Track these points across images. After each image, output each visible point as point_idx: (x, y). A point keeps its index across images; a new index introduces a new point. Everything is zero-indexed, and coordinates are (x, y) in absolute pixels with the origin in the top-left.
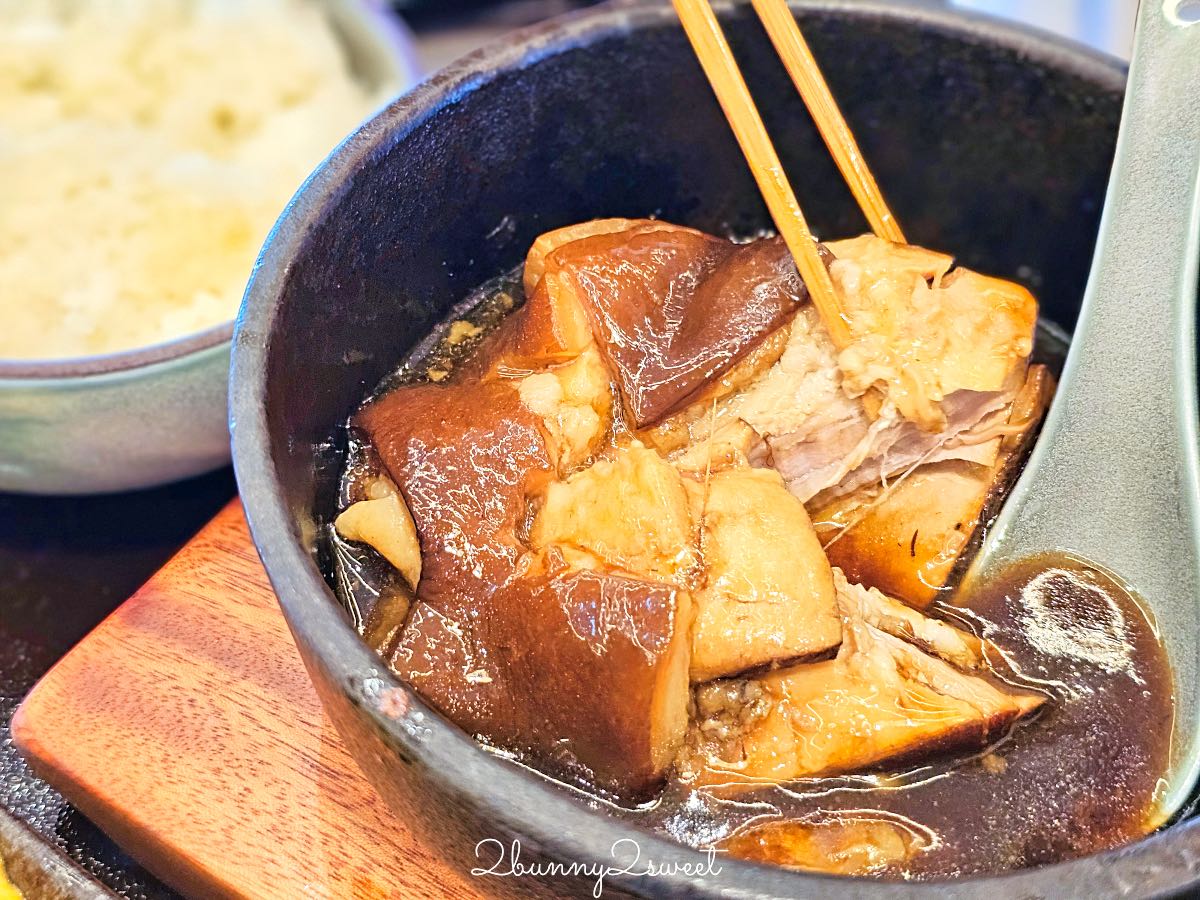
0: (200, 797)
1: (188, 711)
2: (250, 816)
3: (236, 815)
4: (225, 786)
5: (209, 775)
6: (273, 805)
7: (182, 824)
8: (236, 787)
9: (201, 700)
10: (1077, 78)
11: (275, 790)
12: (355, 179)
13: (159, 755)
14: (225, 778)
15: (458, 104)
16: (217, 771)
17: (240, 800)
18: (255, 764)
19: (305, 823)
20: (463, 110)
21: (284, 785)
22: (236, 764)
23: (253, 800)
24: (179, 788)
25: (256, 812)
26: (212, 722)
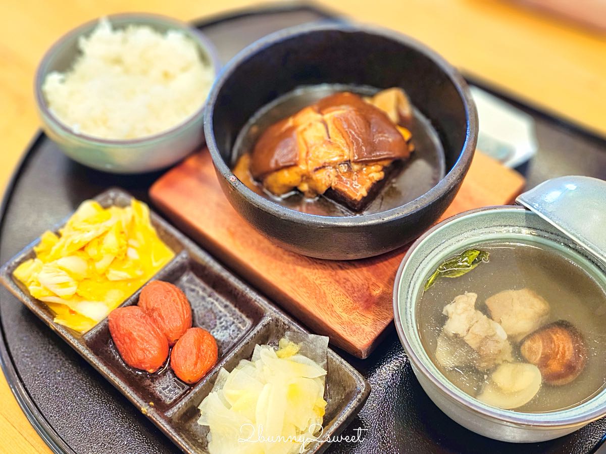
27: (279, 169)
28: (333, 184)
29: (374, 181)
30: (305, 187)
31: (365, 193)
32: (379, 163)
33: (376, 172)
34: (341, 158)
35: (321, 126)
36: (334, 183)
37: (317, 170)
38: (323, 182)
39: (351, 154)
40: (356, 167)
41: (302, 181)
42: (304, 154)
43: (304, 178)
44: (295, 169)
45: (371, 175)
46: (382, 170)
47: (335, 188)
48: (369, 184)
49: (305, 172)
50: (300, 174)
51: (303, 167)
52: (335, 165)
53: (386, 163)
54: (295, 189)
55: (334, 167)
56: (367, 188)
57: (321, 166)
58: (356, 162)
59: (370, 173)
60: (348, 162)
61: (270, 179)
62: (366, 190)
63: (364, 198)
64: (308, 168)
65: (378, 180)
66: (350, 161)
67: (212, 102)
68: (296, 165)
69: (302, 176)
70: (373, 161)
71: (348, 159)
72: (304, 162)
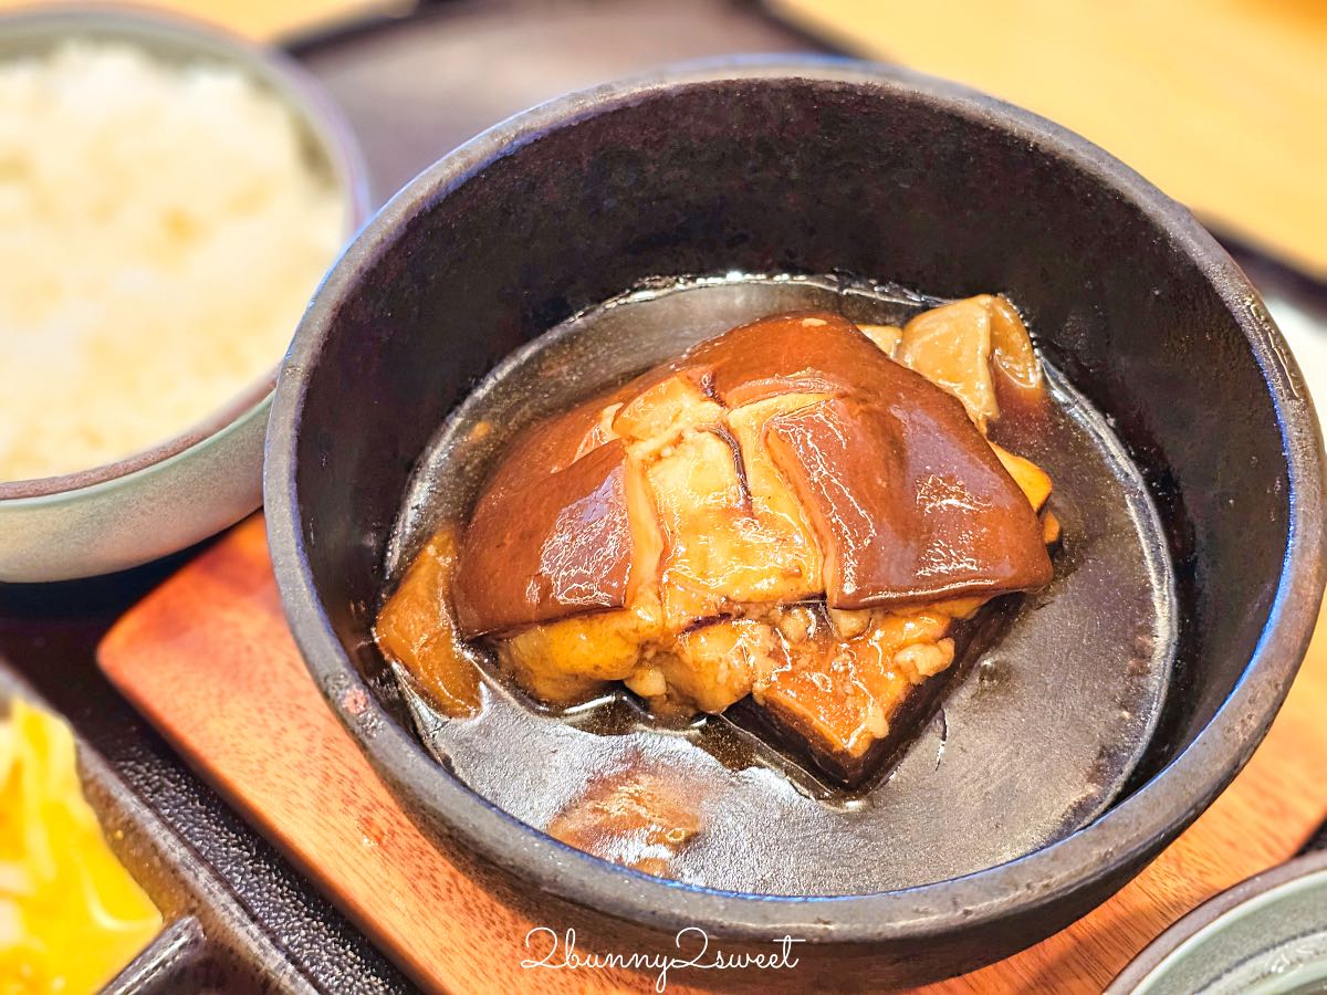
0: (245, 732)
1: (244, 657)
2: (282, 751)
3: (270, 750)
4: (265, 724)
5: (254, 714)
6: (303, 745)
7: (227, 752)
8: (275, 726)
9: (256, 648)
10: (1079, 172)
11: (306, 732)
12: (408, 225)
13: (215, 691)
14: (266, 716)
15: (512, 157)
16: (261, 711)
17: (276, 738)
18: (294, 708)
19: (325, 762)
20: (516, 162)
21: (314, 729)
22: (278, 706)
23: (287, 739)
24: (227, 722)
25: (288, 750)
26: (263, 668)
27: (555, 617)
28: (759, 687)
29: (915, 680)
30: (651, 683)
31: (880, 728)
32: (937, 606)
33: (925, 642)
34: (792, 584)
35: (717, 451)
36: (765, 679)
37: (698, 625)
38: (722, 677)
39: (830, 572)
40: (847, 623)
41: (640, 662)
42: (649, 562)
43: (650, 654)
44: (616, 622)
45: (905, 657)
46: (946, 635)
47: (765, 698)
48: (895, 689)
49: (654, 633)
50: (634, 638)
51: (645, 615)
52: (768, 612)
53: (964, 609)
54: (617, 686)
55: (765, 619)
56: (887, 706)
57: (713, 612)
58: (850, 607)
59: (902, 647)
60: (817, 600)
61: (524, 646)
62: (886, 716)
63: (876, 744)
64: (664, 618)
65: (931, 674)
66: (823, 596)
67: (304, 362)
68: (617, 607)
69: (643, 648)
70: (914, 601)
71: (818, 589)
72: (652, 596)
